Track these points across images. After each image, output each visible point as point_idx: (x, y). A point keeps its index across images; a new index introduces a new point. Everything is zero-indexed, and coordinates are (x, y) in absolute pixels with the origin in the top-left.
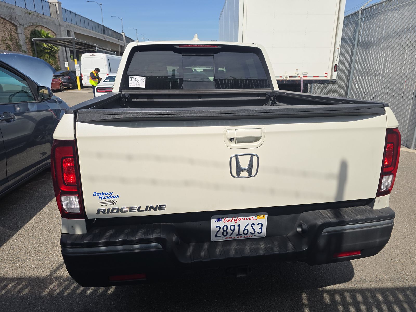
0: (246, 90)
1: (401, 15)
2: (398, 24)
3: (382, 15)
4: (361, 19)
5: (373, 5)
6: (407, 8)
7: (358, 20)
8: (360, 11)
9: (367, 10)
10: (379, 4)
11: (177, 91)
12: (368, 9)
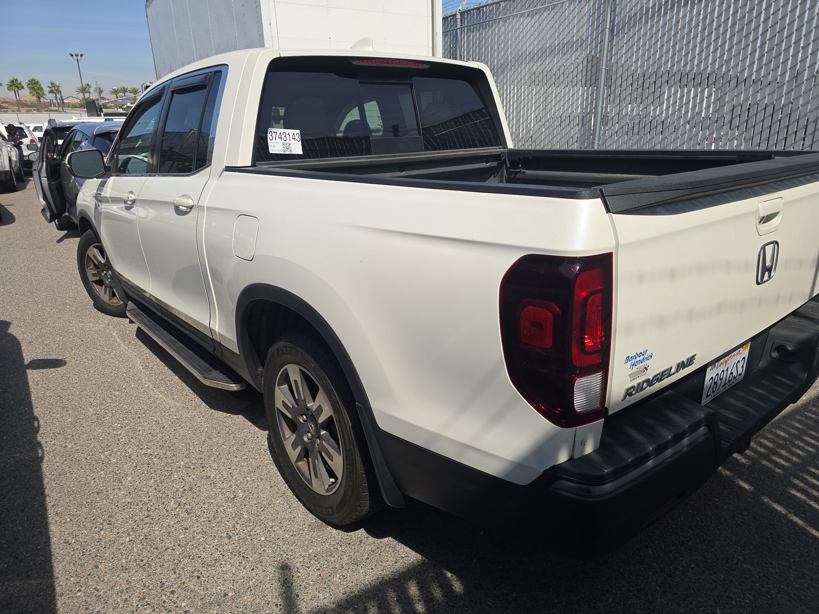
0: (469, 151)
1: (537, 25)
2: (534, 40)
3: (501, 23)
4: (461, 28)
5: (481, 5)
6: (545, 14)
7: (457, 29)
8: (458, 13)
9: (470, 12)
10: (492, 4)
11: (363, 158)
12: (472, 12)
